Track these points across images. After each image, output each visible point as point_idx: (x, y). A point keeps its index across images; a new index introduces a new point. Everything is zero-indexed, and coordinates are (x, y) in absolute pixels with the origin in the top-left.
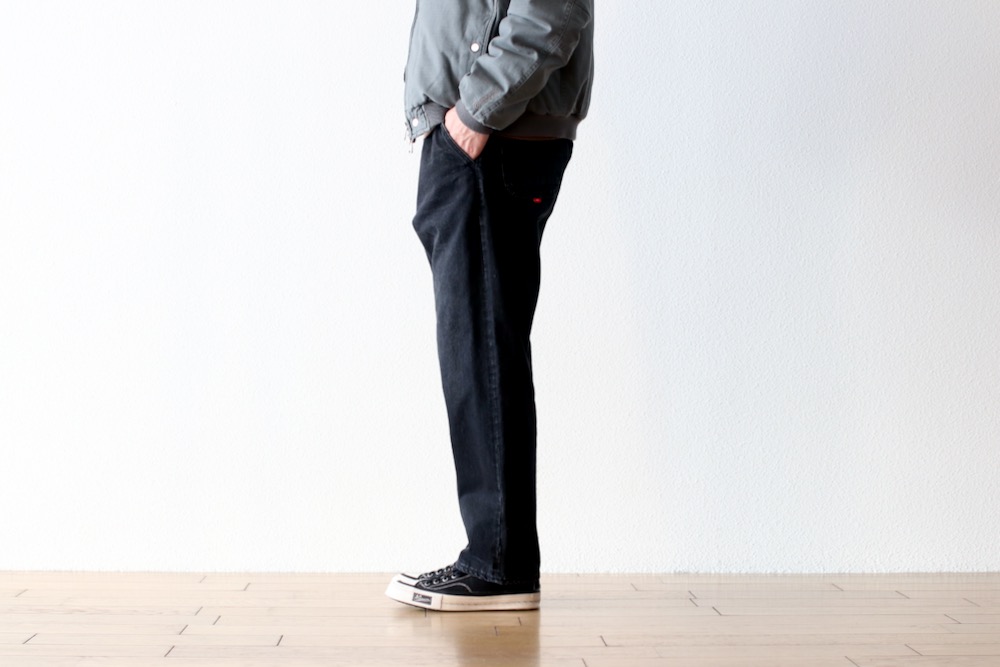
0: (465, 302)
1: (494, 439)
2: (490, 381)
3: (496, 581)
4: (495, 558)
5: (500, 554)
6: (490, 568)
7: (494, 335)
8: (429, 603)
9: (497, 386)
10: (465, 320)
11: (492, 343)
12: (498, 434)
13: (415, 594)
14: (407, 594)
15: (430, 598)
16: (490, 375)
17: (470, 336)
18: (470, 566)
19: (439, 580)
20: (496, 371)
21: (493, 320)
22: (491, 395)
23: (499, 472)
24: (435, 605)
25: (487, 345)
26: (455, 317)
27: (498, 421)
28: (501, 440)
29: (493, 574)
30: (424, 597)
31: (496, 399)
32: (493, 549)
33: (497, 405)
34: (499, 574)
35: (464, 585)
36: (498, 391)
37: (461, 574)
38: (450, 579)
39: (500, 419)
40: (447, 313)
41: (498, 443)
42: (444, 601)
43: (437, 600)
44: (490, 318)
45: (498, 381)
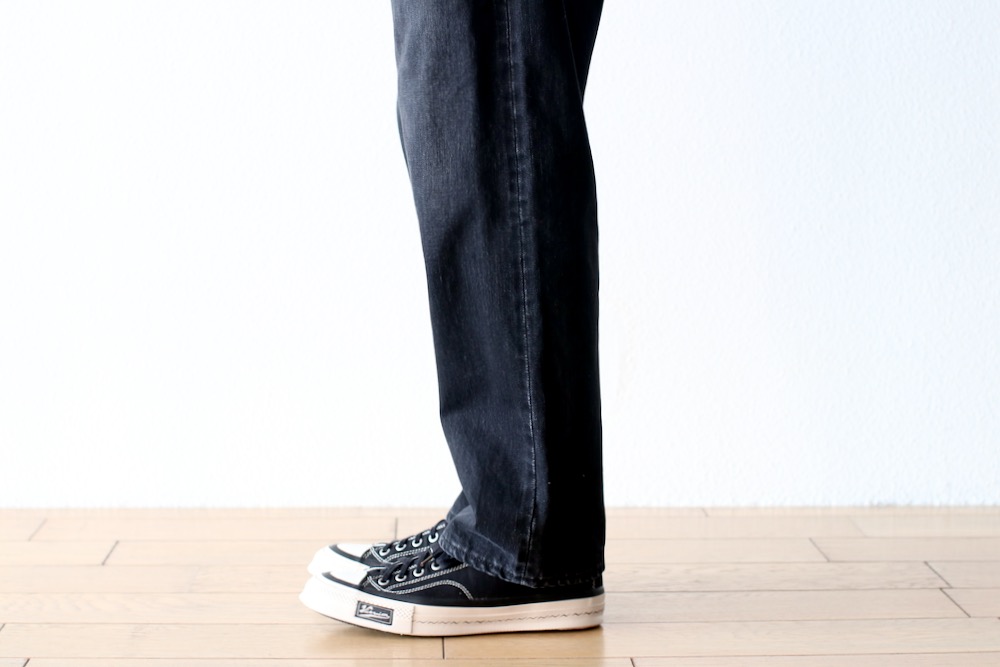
0: (461, 25)
1: (519, 304)
2: (512, 188)
3: (523, 583)
4: (523, 542)
5: (534, 534)
6: (513, 559)
7: (522, 94)
8: (389, 622)
9: (527, 197)
10: (463, 61)
11: (519, 109)
12: (528, 294)
13: (360, 604)
14: (344, 604)
15: (389, 612)
16: (513, 174)
17: (470, 95)
18: (471, 549)
19: (407, 573)
20: (526, 166)
21: (520, 62)
22: (515, 216)
23: (529, 371)
24: (400, 625)
25: (508, 112)
26: (440, 56)
27: (528, 269)
28: (535, 306)
29: (518, 569)
30: (377, 609)
31: (525, 223)
32: (522, 524)
33: (527, 236)
34: (531, 571)
35: (458, 585)
36: (528, 207)
37: (450, 562)
38: (430, 571)
39: (533, 264)
40: (424, 47)
41: (529, 313)
42: (418, 617)
43: (406, 615)
44: (517, 59)
45: (529, 186)
